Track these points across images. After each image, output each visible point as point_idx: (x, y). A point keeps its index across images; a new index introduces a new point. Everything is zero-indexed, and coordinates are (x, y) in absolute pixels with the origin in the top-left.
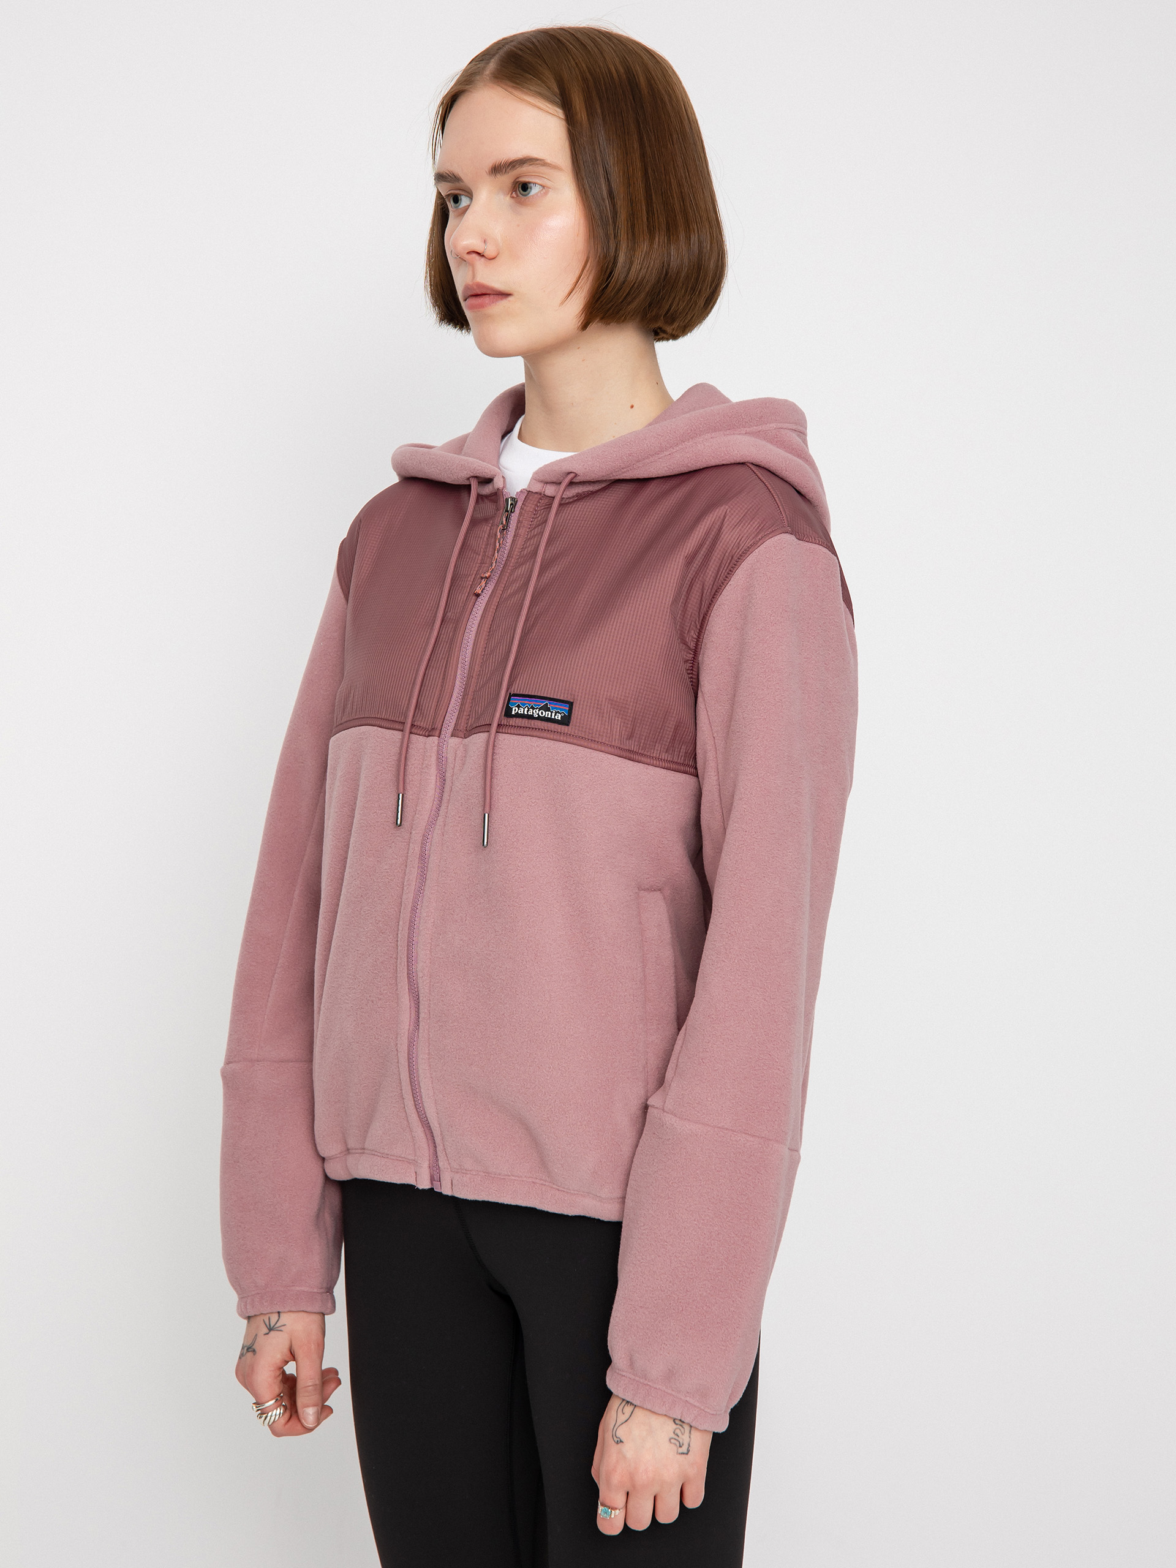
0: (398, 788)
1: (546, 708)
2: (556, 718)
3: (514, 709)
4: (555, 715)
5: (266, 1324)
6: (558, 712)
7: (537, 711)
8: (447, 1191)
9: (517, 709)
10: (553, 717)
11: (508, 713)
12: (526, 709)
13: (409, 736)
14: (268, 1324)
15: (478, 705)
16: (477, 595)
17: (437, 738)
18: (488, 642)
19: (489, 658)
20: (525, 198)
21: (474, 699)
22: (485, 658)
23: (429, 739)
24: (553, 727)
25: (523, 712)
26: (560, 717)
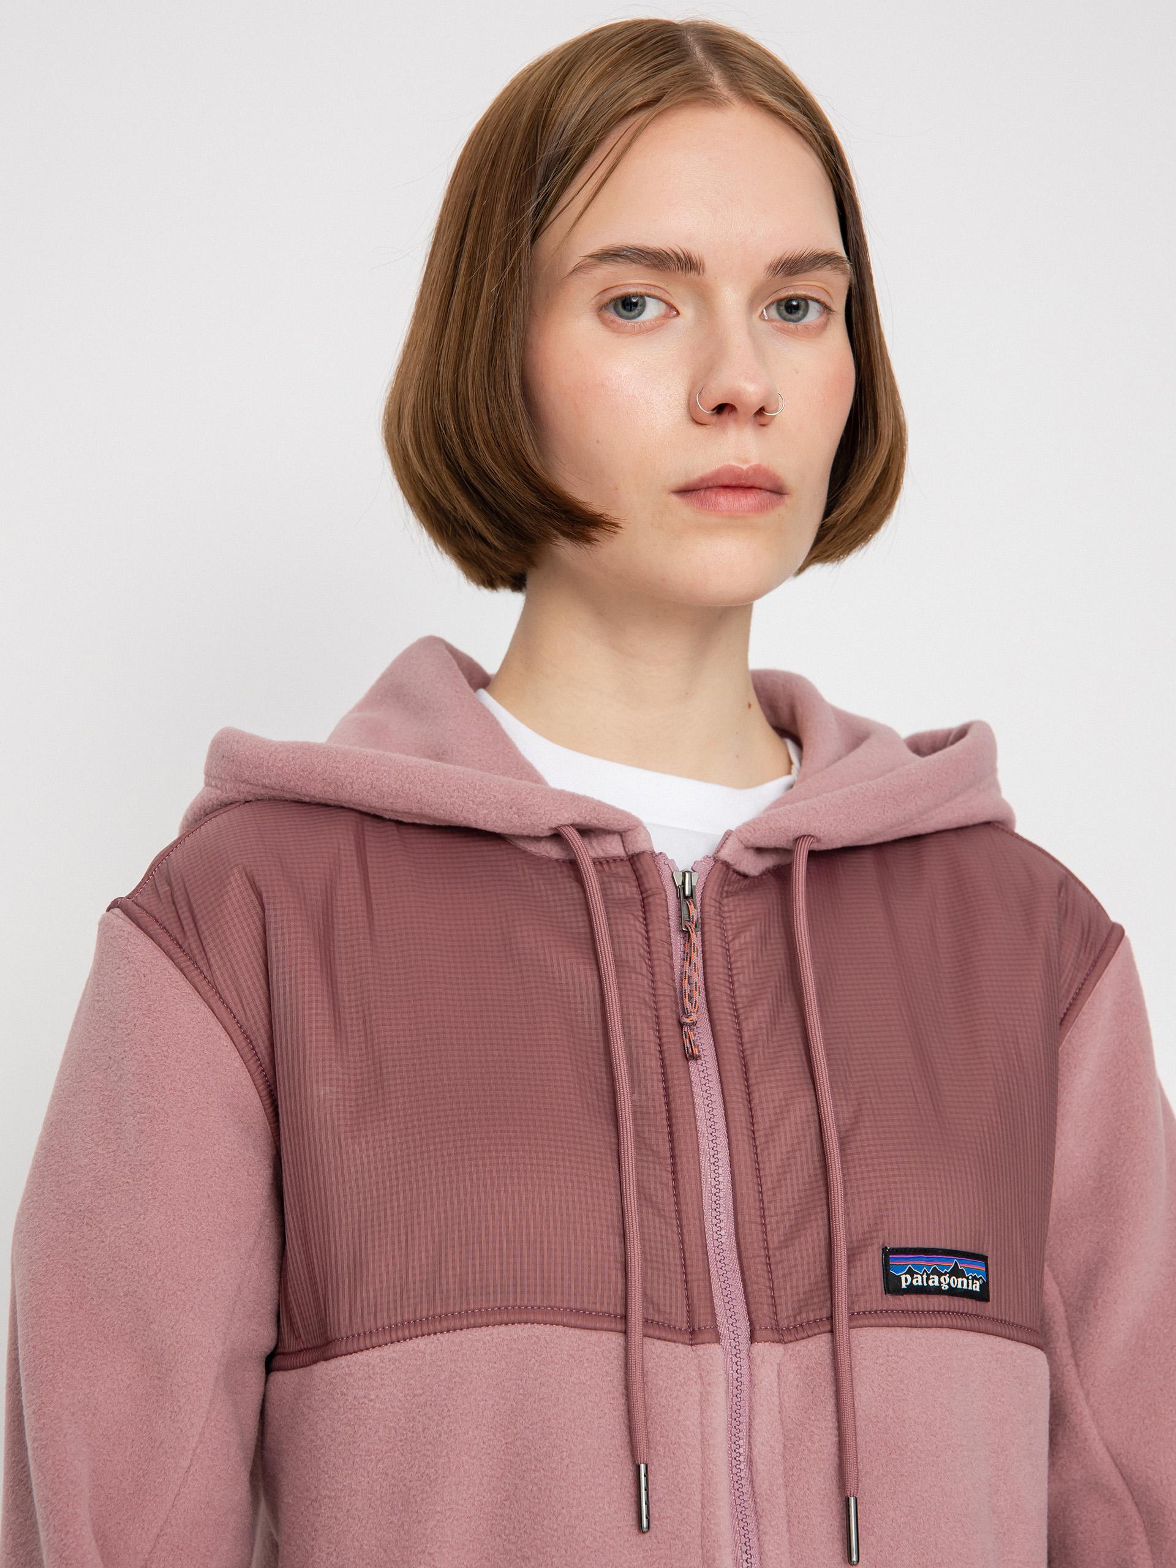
0: (633, 1453)
2: (973, 1289)
3: (903, 1278)
4: (972, 1283)
6: (975, 1277)
9: (908, 1277)
10: (969, 1288)
11: (892, 1286)
12: (925, 1276)
15: (794, 1275)
16: (690, 1056)
17: (716, 1345)
18: (762, 1150)
19: (783, 1183)
20: (792, 325)
21: (776, 1263)
22: (768, 1183)
23: (701, 1349)
24: (969, 1305)
25: (920, 1283)
26: (976, 1287)
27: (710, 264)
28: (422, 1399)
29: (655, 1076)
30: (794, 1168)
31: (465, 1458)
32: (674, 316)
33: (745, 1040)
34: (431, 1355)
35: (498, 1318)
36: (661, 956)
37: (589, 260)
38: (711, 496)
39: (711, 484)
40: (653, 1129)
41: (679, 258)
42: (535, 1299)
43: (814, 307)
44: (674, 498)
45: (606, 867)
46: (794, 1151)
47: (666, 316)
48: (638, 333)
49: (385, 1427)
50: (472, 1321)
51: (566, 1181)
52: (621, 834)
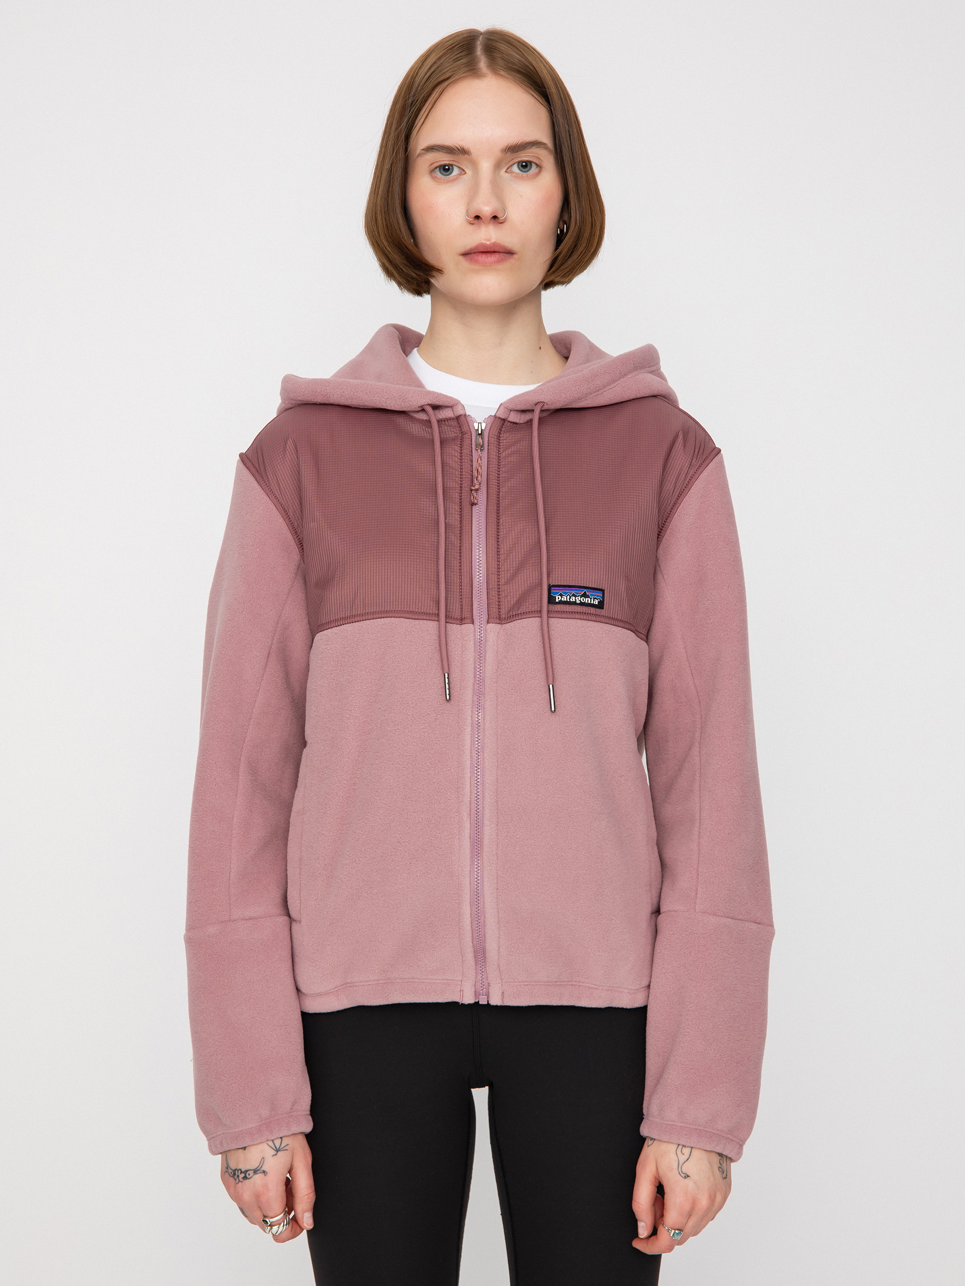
0: (443, 669)
1: (585, 595)
2: (595, 603)
3: (557, 597)
4: (594, 601)
5: (273, 1149)
6: (596, 598)
7: (579, 598)
8: (495, 1001)
9: (560, 597)
10: (592, 602)
11: (551, 600)
12: (568, 597)
13: (446, 626)
14: (275, 1149)
15: (509, 596)
16: (473, 504)
17: (471, 625)
18: (501, 544)
19: (508, 557)
20: (525, 174)
21: (502, 591)
22: (502, 557)
23: (463, 626)
24: (592, 610)
25: (565, 600)
26: (596, 602)
27: (472, 151)
28: (348, 649)
29: (456, 513)
30: (514, 551)
31: (364, 672)
32: (463, 175)
33: (501, 496)
34: (351, 631)
35: (377, 616)
36: (466, 461)
37: (422, 151)
38: (476, 257)
39: (475, 251)
40: (453, 534)
41: (458, 149)
42: (393, 608)
43: (534, 166)
44: (461, 258)
45: (446, 422)
46: (515, 544)
47: (460, 174)
48: (447, 183)
49: (333, 660)
50: (367, 617)
51: (408, 558)
52: (451, 407)
